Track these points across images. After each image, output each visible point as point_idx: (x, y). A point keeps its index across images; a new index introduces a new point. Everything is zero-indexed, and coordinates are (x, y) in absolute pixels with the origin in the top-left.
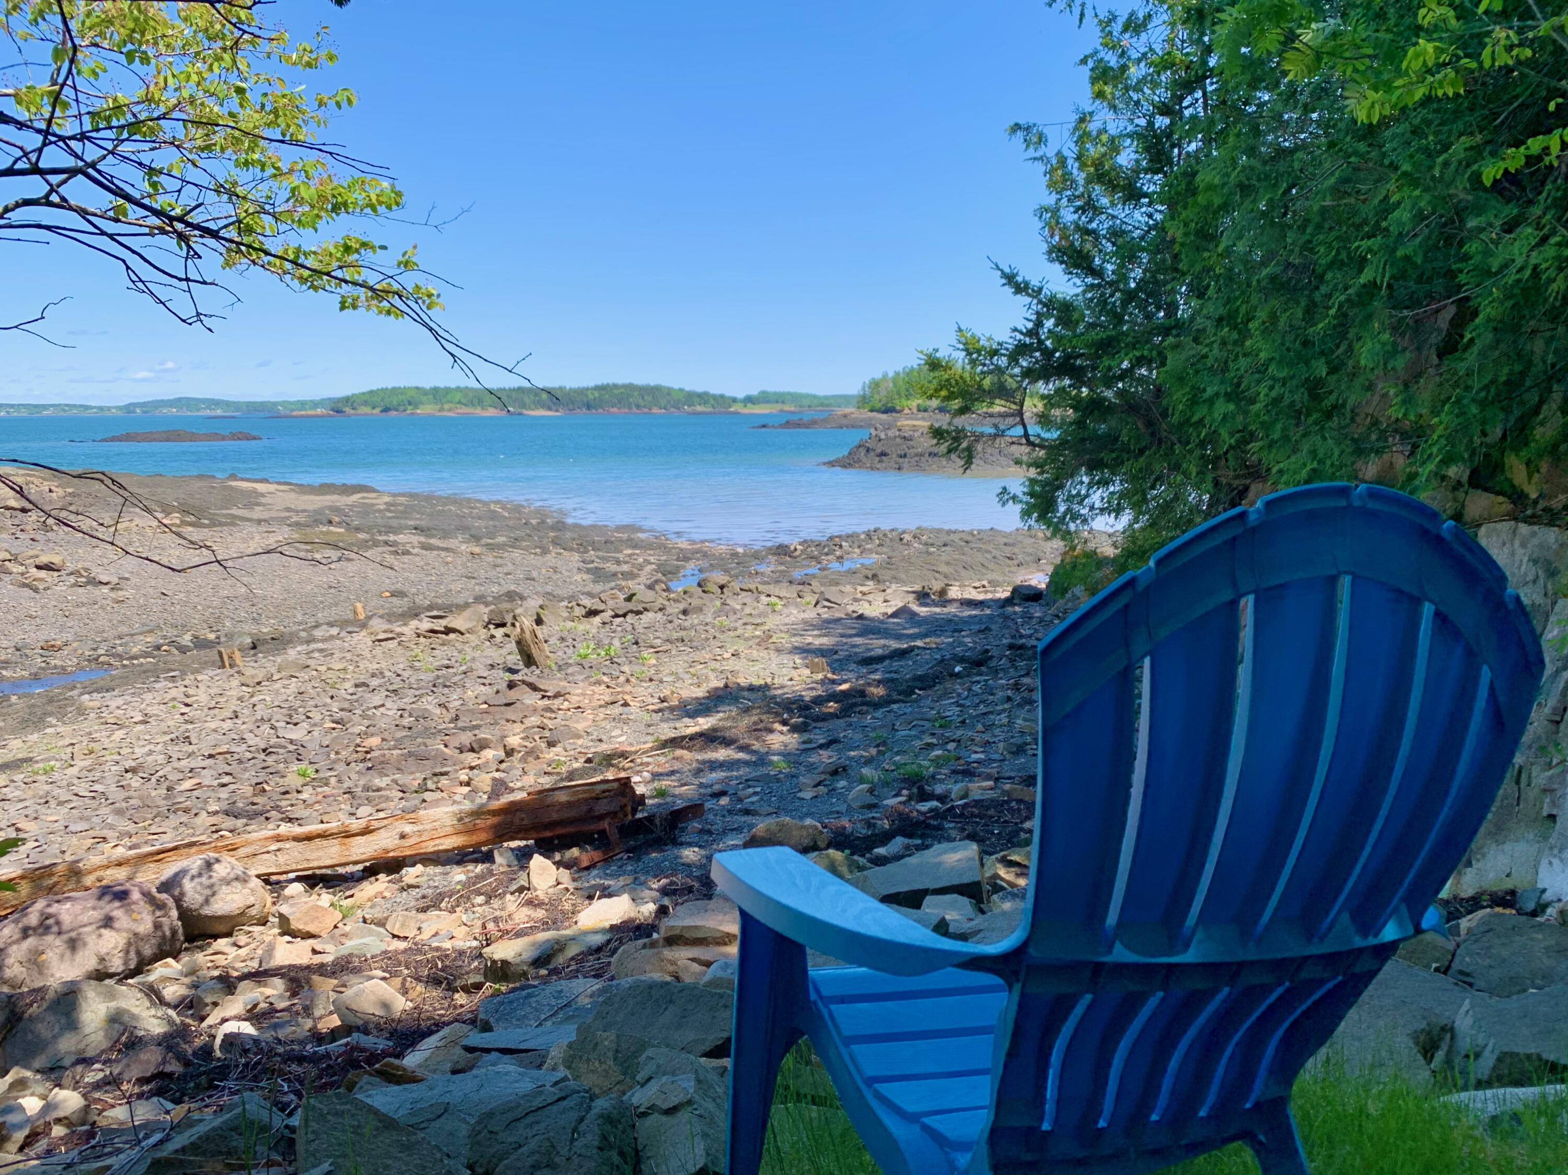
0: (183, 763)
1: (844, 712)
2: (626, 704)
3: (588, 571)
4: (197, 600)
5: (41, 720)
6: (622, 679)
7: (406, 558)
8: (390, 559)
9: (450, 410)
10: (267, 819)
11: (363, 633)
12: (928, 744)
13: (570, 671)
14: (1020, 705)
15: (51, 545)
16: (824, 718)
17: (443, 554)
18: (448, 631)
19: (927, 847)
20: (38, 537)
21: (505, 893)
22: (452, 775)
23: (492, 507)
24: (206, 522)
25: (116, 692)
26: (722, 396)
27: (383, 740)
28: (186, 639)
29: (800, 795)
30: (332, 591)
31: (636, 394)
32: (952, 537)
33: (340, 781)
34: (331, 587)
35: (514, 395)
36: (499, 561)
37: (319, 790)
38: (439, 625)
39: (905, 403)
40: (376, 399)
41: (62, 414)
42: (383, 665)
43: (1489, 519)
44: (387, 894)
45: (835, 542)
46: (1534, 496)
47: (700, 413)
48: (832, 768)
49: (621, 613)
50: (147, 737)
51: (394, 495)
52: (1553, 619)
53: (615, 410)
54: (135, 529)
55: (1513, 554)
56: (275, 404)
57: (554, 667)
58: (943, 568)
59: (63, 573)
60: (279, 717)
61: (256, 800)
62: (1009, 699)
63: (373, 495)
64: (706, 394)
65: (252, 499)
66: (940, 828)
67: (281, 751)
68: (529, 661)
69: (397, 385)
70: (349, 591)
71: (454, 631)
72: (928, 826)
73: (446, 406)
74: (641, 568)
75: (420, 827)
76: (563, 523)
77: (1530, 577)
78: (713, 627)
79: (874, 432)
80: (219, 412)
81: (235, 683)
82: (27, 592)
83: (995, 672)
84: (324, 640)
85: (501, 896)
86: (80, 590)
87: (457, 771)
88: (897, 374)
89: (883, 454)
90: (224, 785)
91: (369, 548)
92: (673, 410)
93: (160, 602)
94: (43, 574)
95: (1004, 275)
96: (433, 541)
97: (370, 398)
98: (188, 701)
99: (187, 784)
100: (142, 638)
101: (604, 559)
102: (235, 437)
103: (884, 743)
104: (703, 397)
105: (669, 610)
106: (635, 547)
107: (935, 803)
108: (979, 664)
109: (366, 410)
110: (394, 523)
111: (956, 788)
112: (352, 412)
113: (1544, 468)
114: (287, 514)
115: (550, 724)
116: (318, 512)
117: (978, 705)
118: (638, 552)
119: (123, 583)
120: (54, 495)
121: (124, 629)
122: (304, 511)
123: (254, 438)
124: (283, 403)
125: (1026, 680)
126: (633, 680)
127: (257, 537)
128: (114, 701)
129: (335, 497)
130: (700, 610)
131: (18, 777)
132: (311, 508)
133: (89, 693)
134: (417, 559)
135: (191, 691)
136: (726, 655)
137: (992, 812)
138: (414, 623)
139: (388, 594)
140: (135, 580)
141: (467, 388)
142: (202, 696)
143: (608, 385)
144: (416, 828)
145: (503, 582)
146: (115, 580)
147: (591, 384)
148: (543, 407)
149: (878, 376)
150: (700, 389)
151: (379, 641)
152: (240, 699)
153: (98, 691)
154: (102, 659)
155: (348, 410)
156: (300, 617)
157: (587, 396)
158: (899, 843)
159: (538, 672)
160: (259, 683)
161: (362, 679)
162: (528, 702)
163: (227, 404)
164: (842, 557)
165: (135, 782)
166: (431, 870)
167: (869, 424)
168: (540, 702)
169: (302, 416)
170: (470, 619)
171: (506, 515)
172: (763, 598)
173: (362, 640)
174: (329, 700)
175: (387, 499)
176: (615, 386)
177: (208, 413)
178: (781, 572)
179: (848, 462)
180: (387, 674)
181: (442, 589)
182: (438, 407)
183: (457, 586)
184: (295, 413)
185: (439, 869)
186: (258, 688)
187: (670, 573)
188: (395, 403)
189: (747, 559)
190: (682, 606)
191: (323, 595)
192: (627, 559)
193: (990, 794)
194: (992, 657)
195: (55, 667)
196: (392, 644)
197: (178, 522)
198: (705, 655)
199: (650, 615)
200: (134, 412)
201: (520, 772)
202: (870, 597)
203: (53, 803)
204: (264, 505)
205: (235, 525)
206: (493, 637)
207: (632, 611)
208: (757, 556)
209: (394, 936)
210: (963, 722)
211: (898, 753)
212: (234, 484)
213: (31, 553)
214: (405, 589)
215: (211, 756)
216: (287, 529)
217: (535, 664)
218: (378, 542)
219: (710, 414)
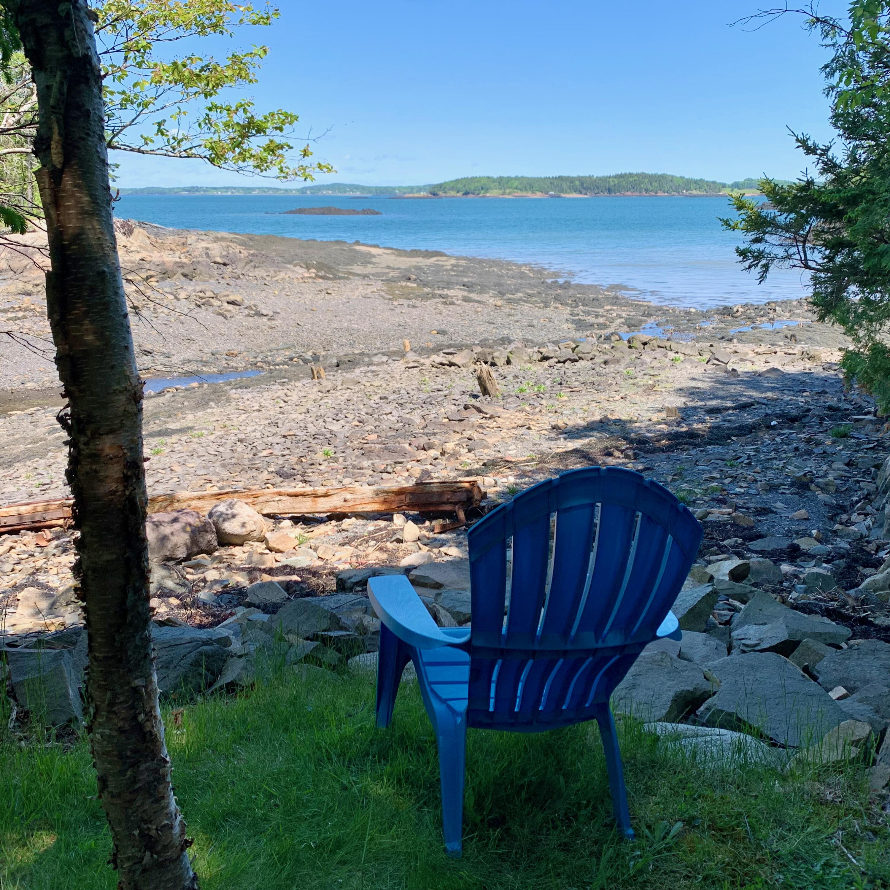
0: (270, 439)
1: (670, 448)
2: (529, 428)
3: (573, 322)
4: (317, 329)
5: (207, 403)
6: (538, 409)
7: (451, 307)
8: (441, 307)
9: (509, 194)
10: (294, 479)
11: (402, 362)
12: (712, 478)
13: (509, 400)
15: (238, 288)
17: (476, 305)
18: (451, 364)
20: (231, 282)
22: (405, 464)
23: (523, 269)
24: (331, 276)
25: (250, 390)
26: (714, 183)
27: (379, 436)
28: (309, 355)
30: (401, 328)
31: (646, 180)
33: (345, 461)
34: (400, 325)
35: (556, 182)
36: (513, 312)
37: (331, 464)
38: (448, 359)
40: (460, 186)
41: (264, 194)
42: (404, 385)
44: (330, 533)
45: (771, 307)
47: (695, 196)
49: (562, 360)
50: (257, 420)
51: (458, 258)
53: (629, 193)
54: (287, 279)
56: (394, 188)
57: (500, 397)
59: (242, 307)
60: (329, 414)
61: (296, 467)
62: (797, 449)
63: (444, 258)
64: (702, 180)
65: (366, 260)
67: (321, 437)
68: (485, 391)
69: (475, 175)
70: (411, 328)
71: (454, 364)
73: (508, 191)
74: (612, 320)
75: (355, 496)
76: (570, 282)
78: (621, 375)
80: (358, 194)
81: (316, 389)
82: (221, 318)
83: (803, 427)
84: (378, 364)
86: (251, 319)
87: (408, 462)
90: (284, 456)
91: (429, 299)
92: (673, 193)
93: (296, 329)
94: (230, 307)
96: (473, 296)
97: (455, 185)
98: (286, 399)
99: (265, 453)
100: (283, 352)
101: (588, 313)
102: (364, 212)
104: (699, 184)
106: (615, 303)
108: (795, 420)
109: (453, 193)
112: (444, 195)
114: (387, 271)
116: (408, 270)
117: (771, 451)
118: (615, 308)
119: (276, 315)
120: (242, 255)
121: (273, 346)
122: (399, 269)
123: (377, 213)
124: (399, 188)
126: (544, 410)
127: (361, 288)
128: (247, 394)
129: (420, 259)
130: (617, 361)
131: (184, 438)
132: (403, 267)
133: (236, 389)
134: (459, 308)
135: (289, 393)
136: (617, 398)
138: (434, 357)
139: (435, 332)
140: (283, 314)
141: (522, 177)
142: (294, 397)
143: (626, 174)
144: (352, 497)
145: (512, 327)
146: (271, 313)
147: (613, 174)
148: (575, 191)
150: (697, 178)
151: (409, 368)
152: (315, 401)
153: (241, 388)
154: (258, 364)
155: (441, 193)
156: (378, 345)
157: (609, 182)
159: (489, 399)
160: (328, 391)
161: (386, 394)
162: (472, 420)
163: (363, 188)
164: (773, 319)
165: (240, 447)
168: (479, 421)
169: (411, 198)
170: (465, 358)
171: (532, 275)
173: (400, 365)
174: (362, 406)
175: (453, 262)
176: (631, 175)
177: (351, 194)
178: (721, 328)
180: (403, 391)
181: (471, 330)
182: (502, 191)
184: (406, 196)
186: (328, 394)
187: (634, 325)
188: (472, 188)
189: (696, 317)
190: (607, 358)
191: (395, 331)
192: (605, 314)
193: (723, 518)
195: (232, 367)
196: (415, 371)
197: (314, 275)
198: (603, 396)
199: (582, 363)
200: (306, 193)
201: (442, 467)
203: (195, 457)
204: (374, 263)
205: (347, 278)
206: (475, 371)
207: (569, 359)
208: (705, 315)
209: (318, 557)
212: (357, 248)
213: (225, 293)
214: (446, 329)
215: (285, 437)
216: (380, 283)
217: (488, 393)
218: (436, 294)
219: (702, 196)
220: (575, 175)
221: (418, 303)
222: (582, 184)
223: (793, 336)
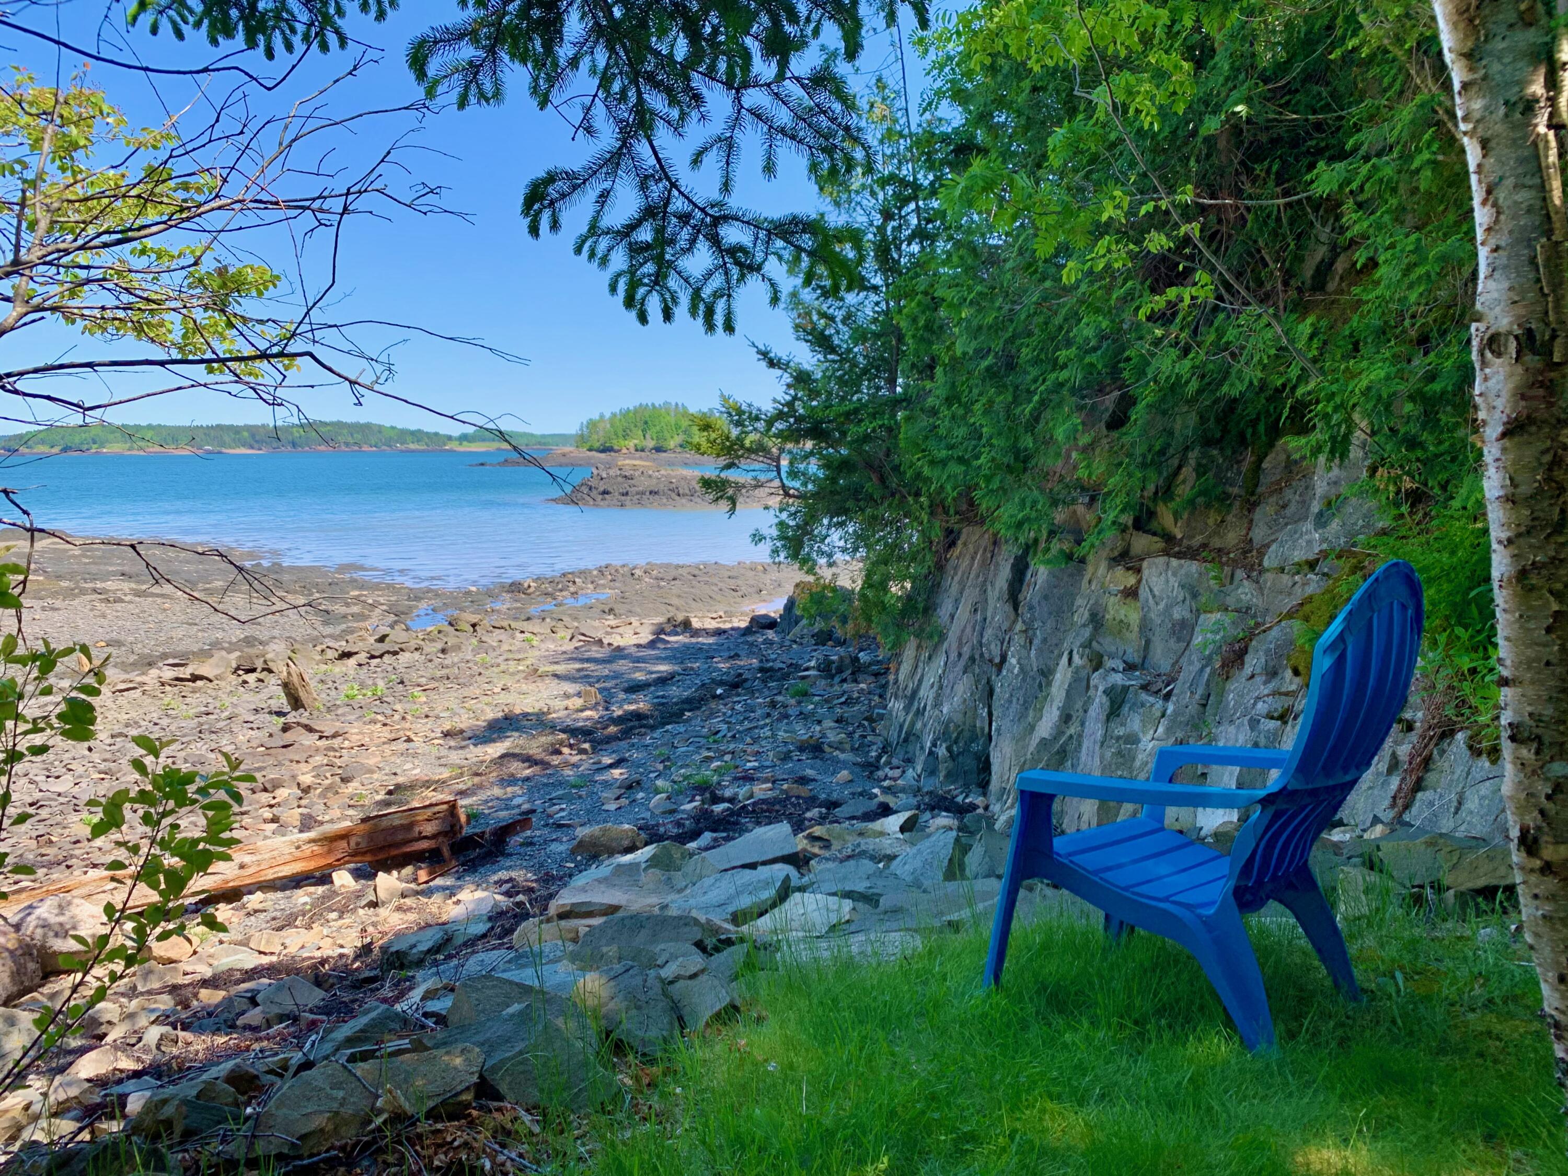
1: (626, 734)
2: (409, 740)
6: (397, 717)
7: (118, 606)
8: (101, 606)
9: (140, 449)
10: (68, 867)
12: (707, 758)
13: (340, 711)
14: (779, 720)
16: (609, 740)
17: (159, 600)
18: (195, 678)
19: (733, 839)
21: (355, 909)
22: (253, 814)
26: (436, 434)
29: (606, 807)
31: (345, 431)
32: (680, 571)
38: (186, 673)
39: (622, 443)
42: (133, 714)
43: (1149, 555)
45: (568, 579)
46: (1179, 536)
47: (413, 451)
48: (628, 783)
49: (376, 653)
52: (1197, 629)
53: (322, 448)
55: (1167, 581)
57: (322, 708)
58: (675, 601)
60: (35, 771)
61: (43, 851)
62: (768, 715)
64: (419, 431)
66: (736, 823)
68: (296, 703)
71: (201, 678)
72: (728, 822)
73: (137, 445)
75: (259, 857)
76: (280, 565)
77: (1181, 598)
78: (476, 664)
79: (595, 472)
83: (752, 693)
85: (354, 911)
88: (614, 415)
89: (605, 492)
91: (75, 596)
92: (384, 447)
95: (759, 352)
96: (147, 588)
97: (45, 437)
101: (332, 601)
103: (668, 759)
104: (416, 435)
105: (427, 649)
106: (362, 588)
107: (726, 805)
108: (735, 686)
109: (44, 448)
110: (94, 569)
111: (743, 792)
112: (28, 450)
113: (1185, 516)
115: (338, 762)
117: (742, 722)
118: (364, 592)
125: (779, 698)
126: (409, 717)
130: (458, 648)
134: (131, 606)
136: (497, 690)
137: (777, 807)
138: (154, 672)
139: (105, 644)
144: (254, 858)
148: (244, 445)
149: (596, 417)
150: (413, 428)
151: (120, 691)
155: (22, 448)
157: (291, 433)
158: (707, 837)
159: (306, 714)
161: (117, 729)
162: (307, 743)
164: (576, 593)
166: (271, 895)
167: (588, 463)
168: (319, 743)
170: (217, 666)
172: (519, 636)
174: (87, 752)
176: (322, 424)
178: (520, 608)
179: (571, 500)
180: (143, 723)
181: (163, 637)
182: (127, 445)
183: (179, 633)
185: (279, 894)
188: (77, 442)
189: (480, 597)
190: (440, 645)
192: (355, 600)
193: (770, 794)
194: (746, 680)
196: (137, 694)
198: (475, 690)
199: (407, 655)
201: (322, 807)
202: (620, 630)
206: (245, 682)
207: (388, 652)
208: (490, 594)
209: (260, 952)
210: (734, 736)
211: (681, 767)
214: (122, 637)
217: (303, 706)
218: (87, 589)
219: (423, 451)
220: (241, 424)
221: (58, 603)
222: (253, 436)
223: (611, 610)
